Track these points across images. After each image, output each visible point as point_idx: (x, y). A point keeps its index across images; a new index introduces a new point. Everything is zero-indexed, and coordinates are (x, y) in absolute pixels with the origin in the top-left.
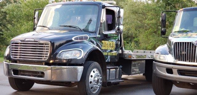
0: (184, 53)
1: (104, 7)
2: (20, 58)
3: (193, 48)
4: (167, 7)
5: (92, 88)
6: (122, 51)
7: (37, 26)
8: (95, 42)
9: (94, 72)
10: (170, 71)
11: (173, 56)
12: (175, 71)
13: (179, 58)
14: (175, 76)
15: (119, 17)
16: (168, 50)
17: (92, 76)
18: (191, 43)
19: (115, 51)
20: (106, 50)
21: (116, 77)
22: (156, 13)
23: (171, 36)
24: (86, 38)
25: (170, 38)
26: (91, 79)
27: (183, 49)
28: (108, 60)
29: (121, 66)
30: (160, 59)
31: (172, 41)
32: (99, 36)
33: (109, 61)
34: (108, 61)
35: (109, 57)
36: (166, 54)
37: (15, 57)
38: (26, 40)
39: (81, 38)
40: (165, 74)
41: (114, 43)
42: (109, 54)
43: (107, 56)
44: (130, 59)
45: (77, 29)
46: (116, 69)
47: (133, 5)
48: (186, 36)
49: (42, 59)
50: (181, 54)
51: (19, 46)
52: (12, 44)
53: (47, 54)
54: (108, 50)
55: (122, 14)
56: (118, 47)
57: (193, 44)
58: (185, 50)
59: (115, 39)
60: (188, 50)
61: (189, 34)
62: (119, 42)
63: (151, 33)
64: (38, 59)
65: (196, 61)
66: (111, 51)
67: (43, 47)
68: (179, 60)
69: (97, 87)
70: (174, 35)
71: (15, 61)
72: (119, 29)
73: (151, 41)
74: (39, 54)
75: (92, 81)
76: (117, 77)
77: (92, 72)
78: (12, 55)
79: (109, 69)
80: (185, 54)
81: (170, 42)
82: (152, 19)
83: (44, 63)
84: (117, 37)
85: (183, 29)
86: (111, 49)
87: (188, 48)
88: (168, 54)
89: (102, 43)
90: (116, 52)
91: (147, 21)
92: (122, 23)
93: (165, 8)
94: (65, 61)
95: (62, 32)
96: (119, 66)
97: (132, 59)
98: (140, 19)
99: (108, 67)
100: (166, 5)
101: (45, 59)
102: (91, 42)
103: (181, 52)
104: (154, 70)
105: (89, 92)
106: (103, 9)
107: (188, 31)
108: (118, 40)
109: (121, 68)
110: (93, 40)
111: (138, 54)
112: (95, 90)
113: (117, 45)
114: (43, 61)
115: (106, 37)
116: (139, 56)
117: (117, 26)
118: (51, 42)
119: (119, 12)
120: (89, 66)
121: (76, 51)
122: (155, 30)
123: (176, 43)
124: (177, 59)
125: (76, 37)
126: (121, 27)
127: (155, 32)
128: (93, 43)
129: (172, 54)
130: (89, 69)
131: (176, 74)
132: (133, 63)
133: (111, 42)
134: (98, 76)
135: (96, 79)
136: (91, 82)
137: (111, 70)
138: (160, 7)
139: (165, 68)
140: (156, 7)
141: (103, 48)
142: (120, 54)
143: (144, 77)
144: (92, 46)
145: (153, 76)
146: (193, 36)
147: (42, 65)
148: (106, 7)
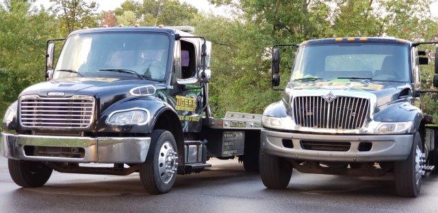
0: (310, 114)
1: (178, 37)
2: (36, 125)
3: (323, 105)
4: (277, 32)
5: (163, 174)
6: (207, 115)
7: (56, 70)
8: (165, 98)
9: (165, 147)
10: (288, 143)
11: (293, 119)
12: (296, 143)
13: (302, 123)
14: (297, 150)
15: (204, 55)
16: (284, 110)
17: (162, 155)
18: (320, 97)
19: (196, 113)
20: (181, 112)
21: (197, 159)
22: (255, 43)
23: (289, 87)
24: (151, 91)
25: (287, 90)
26: (162, 159)
27: (309, 108)
28: (186, 128)
29: (205, 141)
30: (272, 124)
31: (291, 96)
32: (172, 87)
33: (187, 130)
34: (185, 130)
35: (186, 123)
36: (281, 116)
37: (28, 125)
38: (50, 94)
39: (144, 91)
40: (280, 148)
41: (195, 99)
42: (187, 118)
43: (184, 121)
44: (220, 127)
45: (133, 75)
46: (198, 144)
47: (207, 27)
48: (313, 87)
49: (79, 126)
50: (305, 117)
51: (34, 105)
52: (23, 101)
53: (89, 118)
54: (184, 111)
55: (209, 51)
56: (201, 106)
57: (323, 99)
58: (312, 110)
59: (196, 93)
60: (316, 109)
61: (318, 83)
62: (202, 99)
63: (245, 85)
64: (73, 126)
65: (328, 126)
66: (190, 113)
67: (80, 105)
68: (303, 126)
69: (171, 173)
70: (293, 86)
71: (29, 132)
72: (204, 75)
73: (246, 101)
74: (74, 117)
75: (164, 162)
76: (200, 160)
77: (163, 147)
78: (23, 121)
79: (188, 144)
80: (312, 116)
81: (287, 97)
82: (248, 56)
83: (83, 133)
84: (198, 90)
85: (307, 76)
86: (189, 109)
87: (316, 105)
88: (284, 116)
89: (176, 99)
90: (197, 115)
91: (237, 61)
92: (208, 65)
93: (273, 33)
94: (117, 130)
95: (110, 80)
96: (202, 140)
97: (225, 127)
98: (223, 56)
99: (186, 142)
100: (275, 29)
101: (85, 126)
102: (160, 97)
103: (305, 112)
104: (264, 144)
105: (159, 180)
106: (176, 42)
107: (316, 79)
108: (201, 95)
109: (206, 144)
110: (162, 94)
111: (232, 119)
112: (167, 178)
113: (198, 103)
114: (81, 130)
115: (182, 90)
116: (235, 124)
117: (201, 71)
118: (95, 97)
119: (204, 46)
120: (158, 137)
121: (138, 112)
122: (254, 79)
123: (297, 98)
124: (299, 123)
125: (135, 89)
126: (208, 73)
127: (254, 83)
128: (162, 99)
129: (291, 116)
130: (158, 142)
131: (297, 148)
132: (225, 135)
133: (190, 98)
134: (173, 154)
135: (170, 159)
136: (161, 165)
137: (190, 146)
138: (262, 32)
139: (281, 139)
140: (256, 32)
141: (178, 108)
142: (203, 119)
143: (242, 164)
144: (161, 104)
145: (261, 154)
146: (324, 87)
147: (80, 136)
148: (181, 37)
